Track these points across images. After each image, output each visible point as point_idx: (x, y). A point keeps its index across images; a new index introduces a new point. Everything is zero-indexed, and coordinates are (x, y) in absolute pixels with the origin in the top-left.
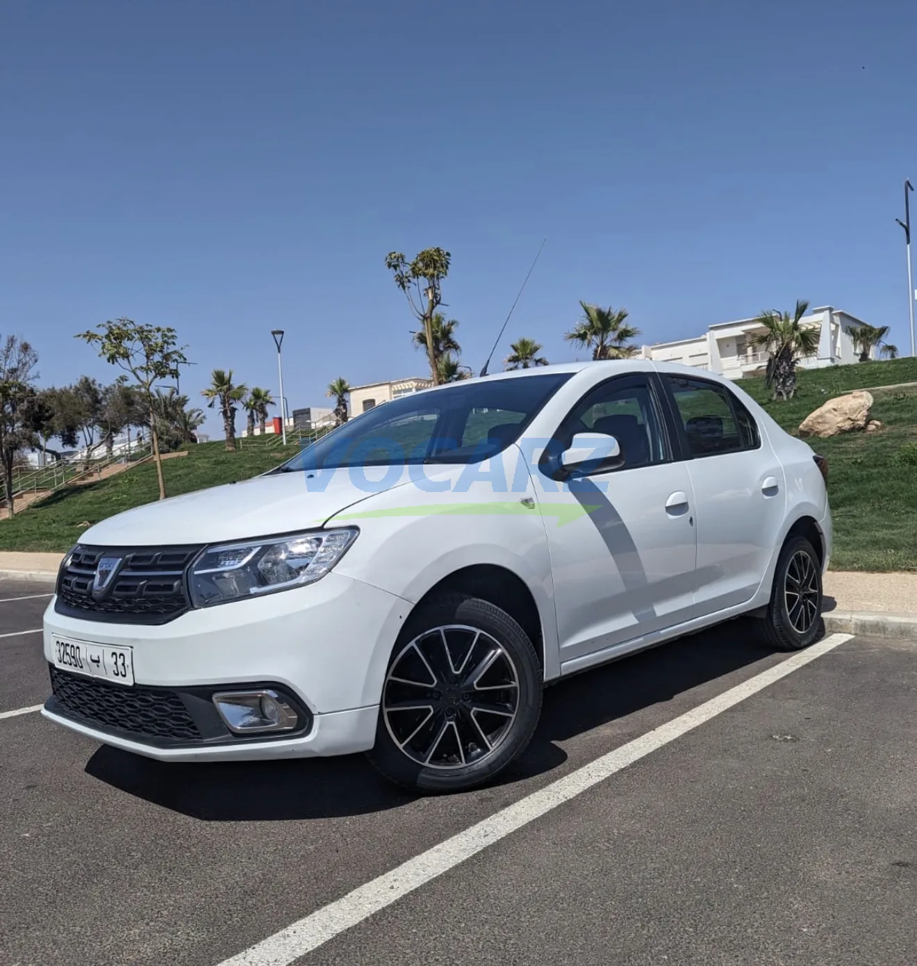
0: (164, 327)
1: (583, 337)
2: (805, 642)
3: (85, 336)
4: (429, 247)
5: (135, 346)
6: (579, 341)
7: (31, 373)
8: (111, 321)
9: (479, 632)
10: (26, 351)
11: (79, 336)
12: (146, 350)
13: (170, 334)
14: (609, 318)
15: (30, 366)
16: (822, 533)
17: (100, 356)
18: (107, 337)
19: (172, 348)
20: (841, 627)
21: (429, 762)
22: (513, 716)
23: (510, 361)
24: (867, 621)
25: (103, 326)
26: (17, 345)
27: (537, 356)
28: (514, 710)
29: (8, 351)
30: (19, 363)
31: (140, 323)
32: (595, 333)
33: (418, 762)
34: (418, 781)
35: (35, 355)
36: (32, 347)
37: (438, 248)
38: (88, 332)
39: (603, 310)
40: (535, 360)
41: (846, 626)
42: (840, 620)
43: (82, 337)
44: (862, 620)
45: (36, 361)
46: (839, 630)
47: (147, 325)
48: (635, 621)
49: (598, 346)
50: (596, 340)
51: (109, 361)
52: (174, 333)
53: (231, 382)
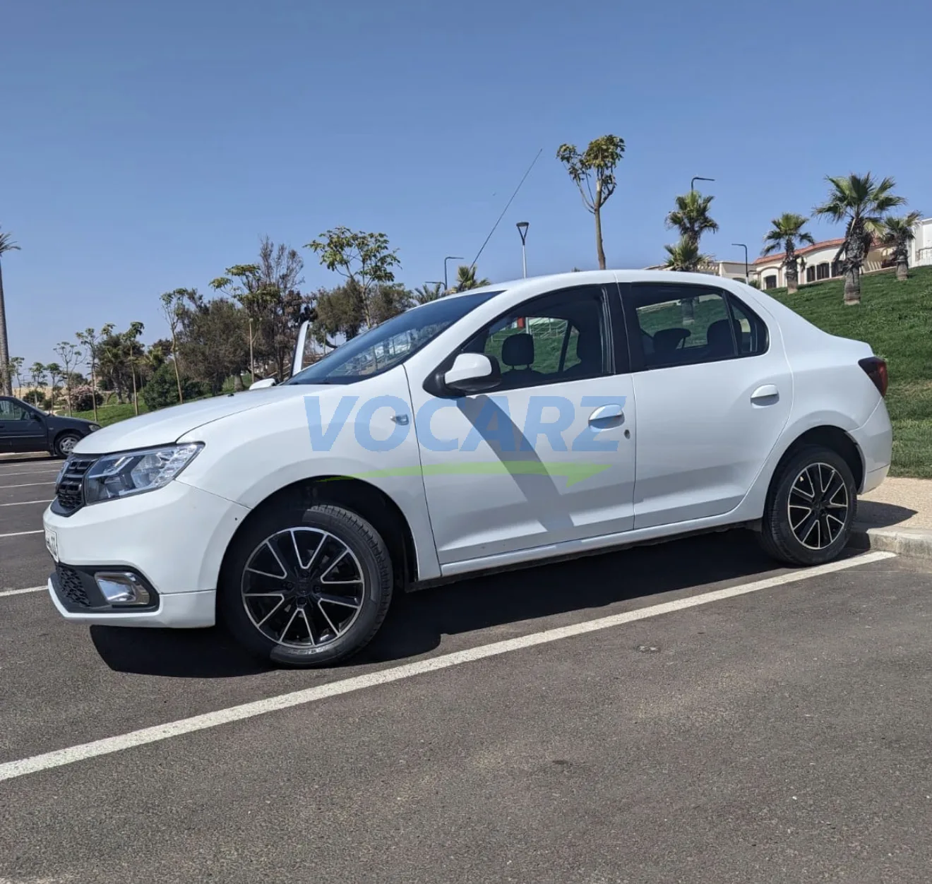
0: (376, 234)
1: (834, 210)
2: (821, 559)
3: (312, 246)
4: (600, 136)
5: (352, 253)
6: (830, 214)
7: (298, 278)
8: (331, 230)
9: (326, 534)
10: (294, 258)
11: (306, 246)
12: (361, 256)
13: (382, 239)
14: (867, 186)
15: (296, 271)
16: (856, 444)
17: (321, 263)
18: (329, 245)
19: (384, 252)
20: (887, 545)
21: (283, 641)
22: (359, 608)
23: (769, 238)
24: (912, 540)
25: (324, 235)
26: (286, 253)
27: (802, 231)
28: (360, 603)
29: (279, 259)
30: (288, 269)
31: (355, 231)
32: (849, 204)
33: (273, 640)
34: (271, 656)
35: (300, 261)
36: (298, 254)
37: (611, 136)
38: (314, 242)
39: (858, 177)
40: (800, 235)
41: (891, 543)
42: (886, 537)
43: (309, 247)
44: (906, 539)
45: (302, 267)
46: (883, 548)
47: (361, 232)
48: (543, 530)
49: (852, 220)
50: (851, 211)
51: (329, 268)
52: (385, 238)
53: (475, 278)
